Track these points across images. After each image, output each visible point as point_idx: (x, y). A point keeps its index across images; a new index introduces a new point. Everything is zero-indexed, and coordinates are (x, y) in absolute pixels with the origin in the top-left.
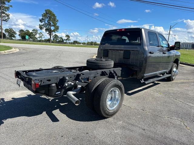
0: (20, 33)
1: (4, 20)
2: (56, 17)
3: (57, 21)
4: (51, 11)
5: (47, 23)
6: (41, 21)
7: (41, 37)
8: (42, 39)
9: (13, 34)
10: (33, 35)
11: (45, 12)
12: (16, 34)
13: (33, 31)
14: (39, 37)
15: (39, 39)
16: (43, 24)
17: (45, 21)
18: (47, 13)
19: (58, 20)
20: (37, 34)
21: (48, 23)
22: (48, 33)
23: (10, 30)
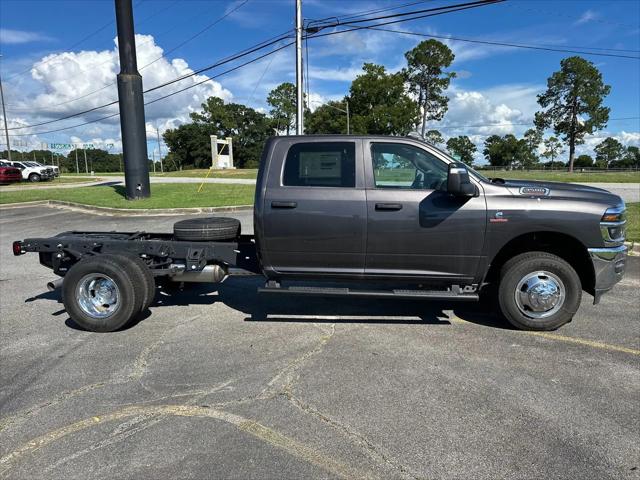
0: (490, 146)
1: (433, 118)
2: (600, 77)
3: (603, 92)
4: (585, 61)
5: (565, 103)
6: (542, 101)
7: (552, 152)
8: (555, 160)
9: (466, 153)
10: (525, 149)
11: (559, 69)
12: (475, 150)
13: (526, 136)
14: (546, 155)
15: (544, 161)
16: (550, 111)
17: (558, 98)
18: (566, 71)
19: (607, 88)
20: (538, 143)
21: (569, 102)
22: (565, 139)
23: (460, 142)
